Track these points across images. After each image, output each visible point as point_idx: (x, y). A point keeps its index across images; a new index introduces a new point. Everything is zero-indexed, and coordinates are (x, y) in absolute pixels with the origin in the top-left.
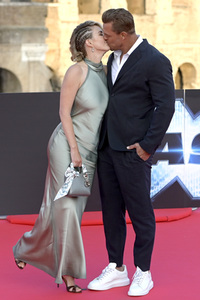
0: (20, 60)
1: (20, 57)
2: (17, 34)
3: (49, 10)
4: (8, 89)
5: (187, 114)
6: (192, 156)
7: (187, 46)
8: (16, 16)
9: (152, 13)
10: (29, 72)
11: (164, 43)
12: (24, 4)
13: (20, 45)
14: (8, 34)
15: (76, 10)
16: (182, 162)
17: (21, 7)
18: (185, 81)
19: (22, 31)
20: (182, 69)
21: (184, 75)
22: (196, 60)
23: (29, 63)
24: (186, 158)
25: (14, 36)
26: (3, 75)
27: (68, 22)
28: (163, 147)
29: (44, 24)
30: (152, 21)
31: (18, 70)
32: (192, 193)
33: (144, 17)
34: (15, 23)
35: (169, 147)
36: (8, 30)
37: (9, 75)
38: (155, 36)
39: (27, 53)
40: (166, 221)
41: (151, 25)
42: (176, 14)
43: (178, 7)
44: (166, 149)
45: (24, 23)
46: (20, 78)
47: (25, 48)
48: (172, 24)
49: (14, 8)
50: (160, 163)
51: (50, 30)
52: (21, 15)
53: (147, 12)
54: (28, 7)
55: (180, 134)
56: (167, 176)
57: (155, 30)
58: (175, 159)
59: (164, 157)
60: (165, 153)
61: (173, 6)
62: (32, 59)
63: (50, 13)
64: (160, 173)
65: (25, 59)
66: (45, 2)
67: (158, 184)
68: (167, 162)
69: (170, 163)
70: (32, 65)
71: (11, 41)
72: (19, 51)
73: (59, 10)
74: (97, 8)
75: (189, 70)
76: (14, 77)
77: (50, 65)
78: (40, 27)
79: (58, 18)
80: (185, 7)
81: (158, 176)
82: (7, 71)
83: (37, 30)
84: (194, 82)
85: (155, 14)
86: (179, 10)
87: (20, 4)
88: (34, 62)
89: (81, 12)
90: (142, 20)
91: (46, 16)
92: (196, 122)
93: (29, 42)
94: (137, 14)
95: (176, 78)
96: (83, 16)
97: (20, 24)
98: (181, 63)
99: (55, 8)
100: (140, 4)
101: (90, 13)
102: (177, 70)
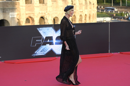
0: (9, 17)
2: (8, 10)
3: (17, 3)
4: (6, 25)
5: (54, 31)
6: (56, 43)
7: (56, 12)
8: (8, 5)
9: (46, 3)
10: (12, 20)
11: (49, 11)
12: (10, 1)
13: (9, 13)
14: (5, 10)
15: (25, 3)
16: (53, 44)
17: (9, 2)
18: (56, 22)
19: (10, 9)
20: (55, 19)
21: (55, 20)
22: (58, 16)
23: (12, 18)
24: (54, 43)
25: (7, 10)
26: (4, 21)
27: (22, 6)
28: (48, 40)
29: (16, 7)
30: (46, 5)
31: (9, 20)
32: (56, 53)
33: (44, 4)
34: (7, 7)
35: (49, 40)
36: (6, 9)
37: (6, 21)
38: (47, 9)
39: (11, 15)
40: (49, 61)
41: (46, 6)
42: (53, 3)
43: (53, 1)
44: (48, 41)
45: (10, 7)
46: (9, 22)
47: (10, 14)
48: (52, 6)
49: (7, 2)
50: (47, 45)
51: (17, 8)
52: (9, 4)
53: (45, 3)
54: (11, 2)
55: (52, 37)
56: (49, 48)
57: (47, 8)
58: (51, 44)
59: (48, 43)
60: (48, 42)
61: (52, 1)
62: (12, 17)
63: (17, 4)
64: (47, 48)
65: (10, 17)
66: (16, 1)
67: (46, 51)
68: (49, 45)
69: (50, 45)
70: (13, 18)
71: (7, 12)
72: (9, 14)
74: (31, 2)
75: (57, 19)
76: (8, 22)
77: (18, 18)
79: (20, 5)
80: (55, 1)
81: (46, 48)
82: (6, 20)
84: (58, 22)
85: (47, 3)
86: (53, 2)
87: (9, 1)
89: (26, 3)
90: (43, 5)
92: (56, 33)
93: (12, 12)
94: (42, 3)
95: (53, 21)
96: (27, 4)
97: (9, 7)
98: (54, 17)
99: (19, 2)
100: (42, 1)
101: (29, 3)
102: (53, 19)
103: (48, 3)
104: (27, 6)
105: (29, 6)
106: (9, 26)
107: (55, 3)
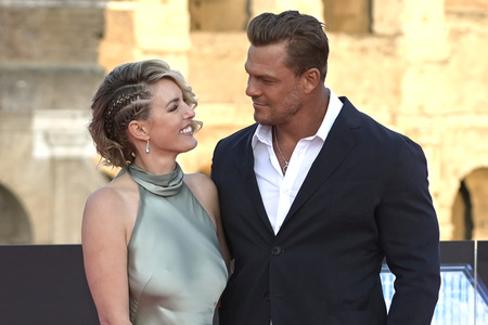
0: (28, 155)
1: (30, 148)
2: (22, 84)
3: (110, 20)
7: (485, 121)
8: (19, 35)
9: (390, 30)
10: (53, 187)
11: (422, 112)
13: (30, 115)
15: (183, 18)
18: (478, 216)
19: (35, 75)
20: (471, 185)
21: (476, 201)
23: (54, 162)
25: (12, 90)
27: (161, 55)
29: (95, 56)
30: (390, 54)
31: (25, 187)
33: (369, 42)
34: (15, 53)
38: (397, 93)
39: (47, 136)
41: (388, 63)
42: (456, 35)
43: (460, 15)
46: (29, 203)
47: (42, 122)
48: (445, 62)
52: (35, 32)
53: (378, 27)
57: (397, 78)
61: (448, 13)
62: (61, 152)
63: (112, 28)
65: (41, 151)
70: (61, 170)
72: (26, 129)
73: (138, 20)
74: (242, 17)
76: (11, 201)
78: (84, 65)
79: (133, 42)
83: (77, 73)
85: (398, 34)
86: (464, 24)
88: (67, 161)
89: (196, 26)
90: (364, 50)
91: (101, 35)
93: (54, 106)
94: (351, 33)
95: (454, 209)
96: (203, 37)
97: (29, 57)
98: (465, 169)
99: (125, 14)
100: (356, 6)
101: (221, 28)
102: (456, 185)
103: (404, 28)
104: (208, 50)
105: (222, 57)
106: (21, 241)
107: (475, 27)
